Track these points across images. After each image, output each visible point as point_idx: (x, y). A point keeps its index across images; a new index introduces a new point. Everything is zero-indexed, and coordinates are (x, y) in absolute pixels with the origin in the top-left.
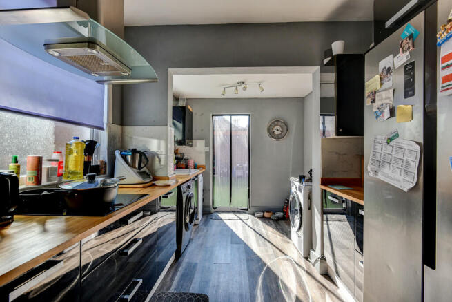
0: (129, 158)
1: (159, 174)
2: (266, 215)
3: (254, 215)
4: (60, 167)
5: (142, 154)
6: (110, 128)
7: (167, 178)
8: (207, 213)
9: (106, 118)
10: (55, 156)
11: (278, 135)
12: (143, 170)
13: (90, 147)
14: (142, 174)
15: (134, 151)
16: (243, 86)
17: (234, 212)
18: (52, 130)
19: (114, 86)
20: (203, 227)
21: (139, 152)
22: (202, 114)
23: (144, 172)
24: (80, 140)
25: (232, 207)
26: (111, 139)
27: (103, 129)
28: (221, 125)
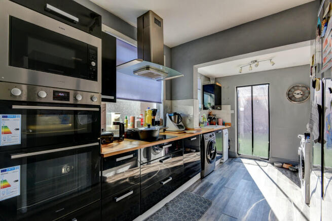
0: (173, 117)
1: (189, 127)
2: (285, 166)
3: (273, 164)
4: (142, 121)
5: (179, 115)
6: (164, 102)
7: (193, 129)
8: (232, 157)
9: (162, 98)
10: (140, 116)
11: (299, 98)
12: (180, 124)
13: (154, 112)
14: (179, 126)
15: (175, 114)
16: (256, 63)
17: (255, 159)
18: (140, 105)
19: (166, 81)
20: (226, 165)
21: (178, 114)
22: (228, 87)
23: (181, 125)
24: (150, 109)
25: (254, 155)
26: (165, 108)
27: (161, 103)
28: (244, 94)
